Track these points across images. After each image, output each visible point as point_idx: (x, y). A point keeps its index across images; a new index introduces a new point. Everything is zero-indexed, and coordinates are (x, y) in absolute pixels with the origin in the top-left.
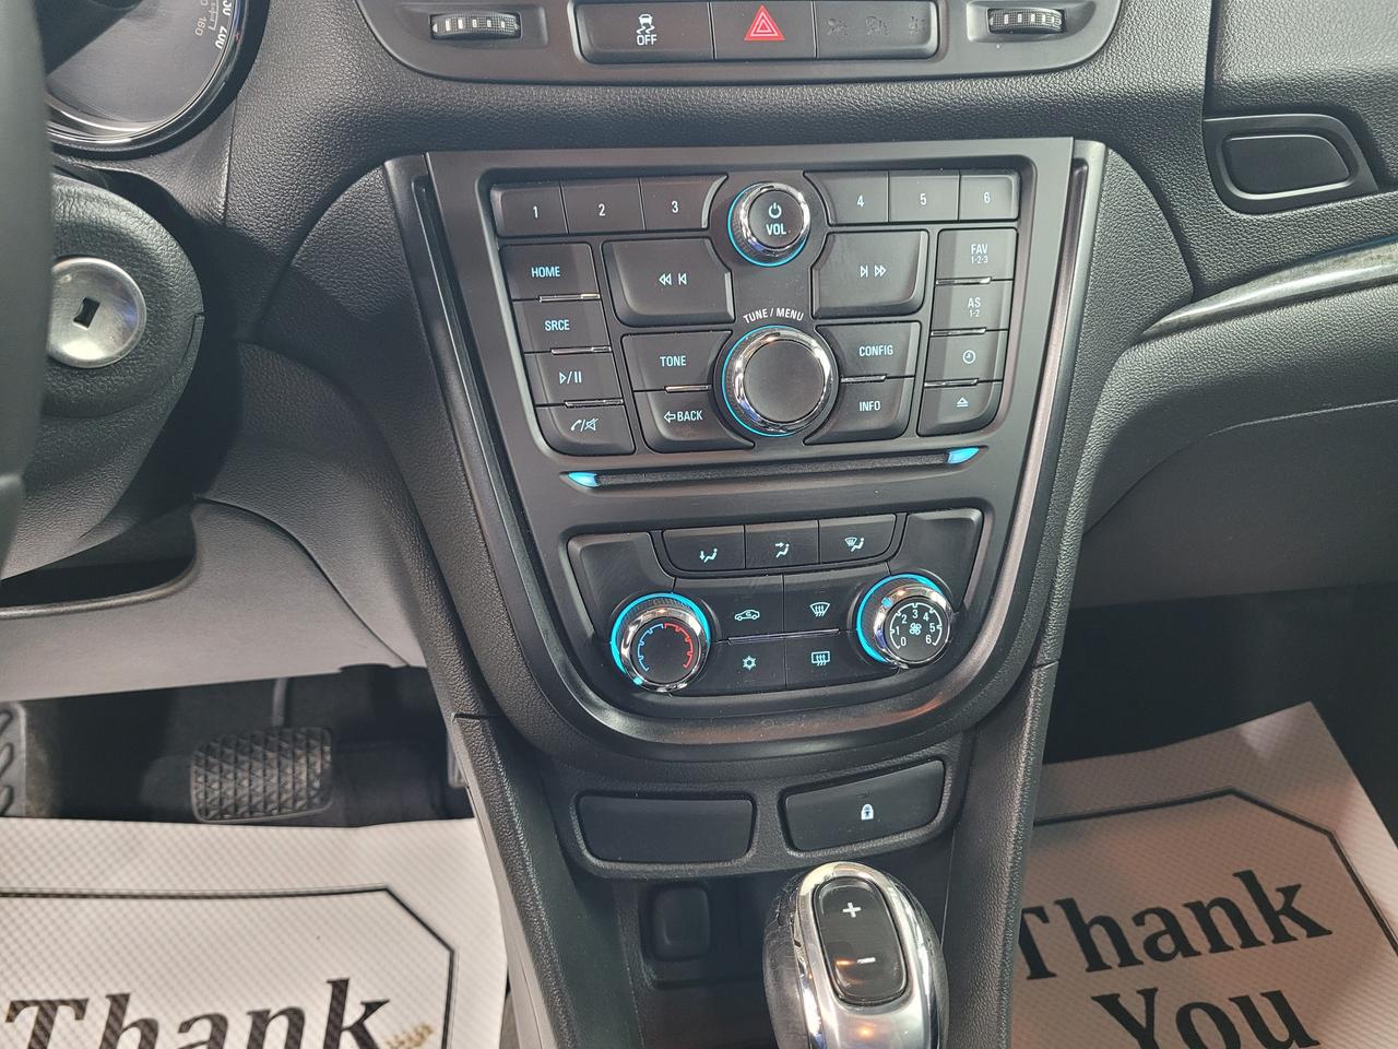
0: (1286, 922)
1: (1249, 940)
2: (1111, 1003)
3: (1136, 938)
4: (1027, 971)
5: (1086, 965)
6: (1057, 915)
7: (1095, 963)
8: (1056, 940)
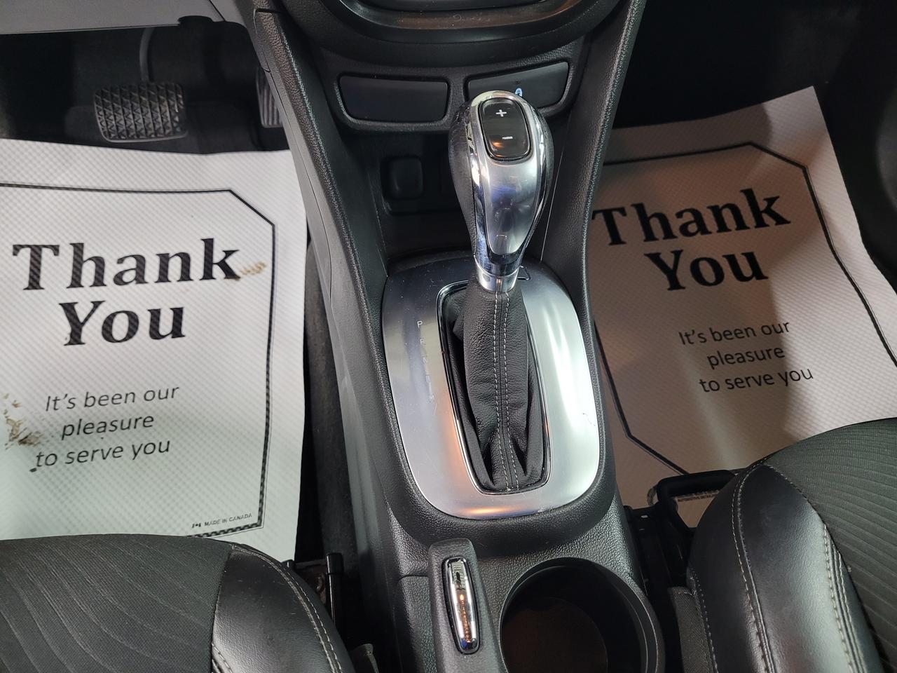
0: (766, 218)
1: (741, 225)
2: (655, 258)
3: (675, 225)
4: (610, 240)
5: (644, 238)
6: (632, 213)
7: (650, 236)
8: (629, 226)
